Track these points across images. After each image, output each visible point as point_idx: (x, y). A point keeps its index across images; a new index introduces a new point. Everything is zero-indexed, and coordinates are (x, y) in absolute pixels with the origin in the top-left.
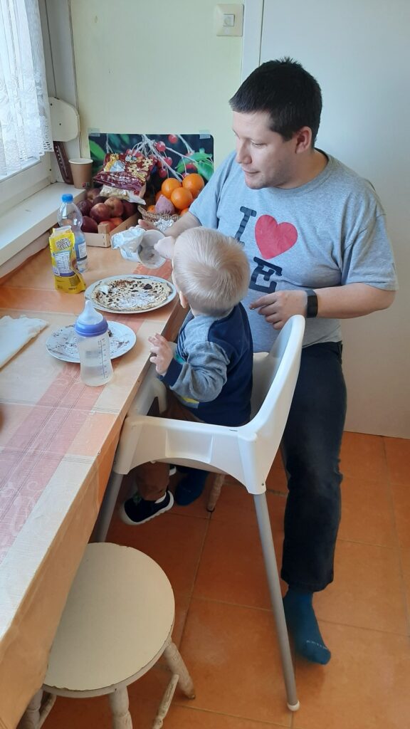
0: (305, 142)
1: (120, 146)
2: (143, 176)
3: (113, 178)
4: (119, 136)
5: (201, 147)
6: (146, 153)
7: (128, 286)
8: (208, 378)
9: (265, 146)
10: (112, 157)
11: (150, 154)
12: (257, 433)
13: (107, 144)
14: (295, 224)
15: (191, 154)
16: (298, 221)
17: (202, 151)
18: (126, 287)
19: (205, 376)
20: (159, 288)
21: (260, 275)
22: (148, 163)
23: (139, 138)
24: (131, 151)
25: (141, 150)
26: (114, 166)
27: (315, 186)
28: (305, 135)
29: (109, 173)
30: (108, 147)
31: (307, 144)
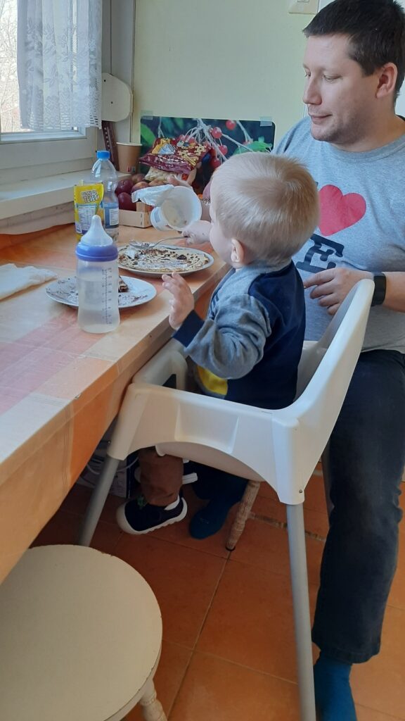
0: (389, 83)
1: (173, 131)
2: (193, 161)
3: (161, 160)
4: (172, 119)
5: (260, 136)
6: (200, 140)
7: (160, 255)
8: (238, 344)
9: (339, 80)
10: (163, 141)
11: (204, 140)
12: (299, 419)
13: (159, 128)
14: (364, 195)
15: (249, 143)
16: (368, 191)
17: (261, 140)
18: (156, 255)
19: (235, 340)
20: (194, 259)
21: (316, 254)
22: (201, 150)
23: (194, 123)
24: (184, 137)
25: (194, 136)
26: (164, 149)
27: (392, 151)
28: (389, 74)
29: (157, 155)
30: (160, 132)
31: (391, 86)
